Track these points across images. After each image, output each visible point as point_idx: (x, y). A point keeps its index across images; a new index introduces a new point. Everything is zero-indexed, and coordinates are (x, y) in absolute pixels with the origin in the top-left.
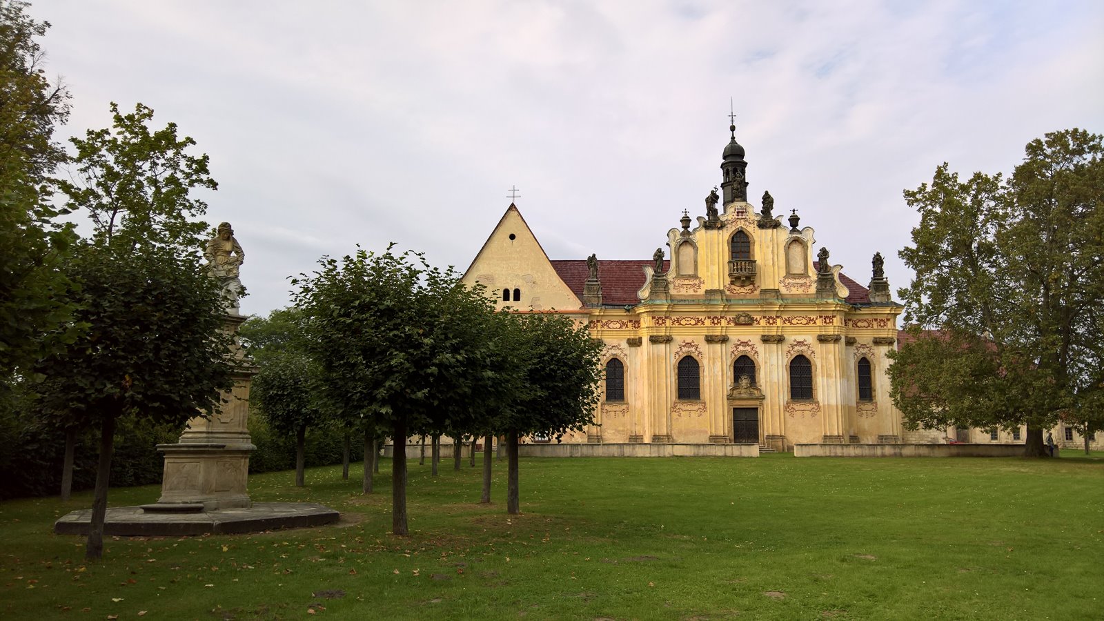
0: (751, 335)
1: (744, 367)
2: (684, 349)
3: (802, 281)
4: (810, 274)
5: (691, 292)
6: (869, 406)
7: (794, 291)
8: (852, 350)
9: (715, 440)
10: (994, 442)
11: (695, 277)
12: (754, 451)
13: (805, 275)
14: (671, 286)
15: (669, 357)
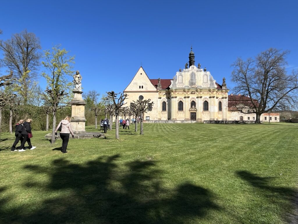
5: (181, 86)
7: (205, 86)
9: (186, 120)
11: (182, 83)
14: (177, 85)
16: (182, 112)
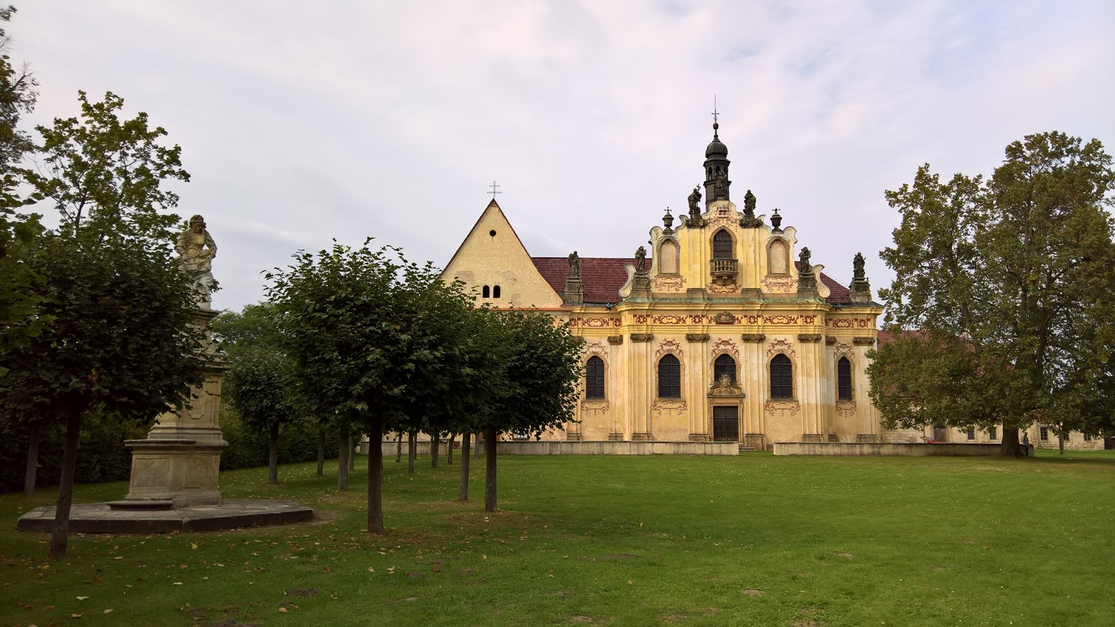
0: (732, 334)
1: (725, 366)
2: (666, 348)
3: (783, 281)
4: (792, 273)
5: (673, 290)
6: (848, 405)
7: (775, 290)
8: (832, 349)
9: (695, 438)
10: (971, 441)
11: (677, 275)
12: (733, 449)
13: (786, 275)
14: (653, 285)
15: (650, 355)
16: (677, 405)
